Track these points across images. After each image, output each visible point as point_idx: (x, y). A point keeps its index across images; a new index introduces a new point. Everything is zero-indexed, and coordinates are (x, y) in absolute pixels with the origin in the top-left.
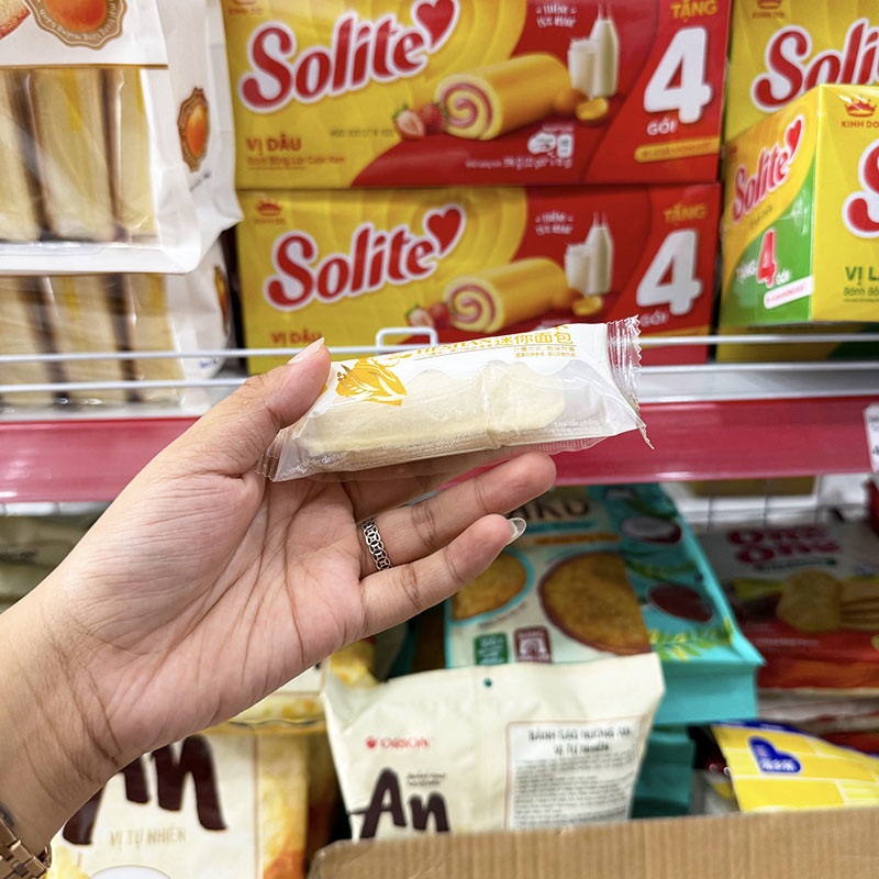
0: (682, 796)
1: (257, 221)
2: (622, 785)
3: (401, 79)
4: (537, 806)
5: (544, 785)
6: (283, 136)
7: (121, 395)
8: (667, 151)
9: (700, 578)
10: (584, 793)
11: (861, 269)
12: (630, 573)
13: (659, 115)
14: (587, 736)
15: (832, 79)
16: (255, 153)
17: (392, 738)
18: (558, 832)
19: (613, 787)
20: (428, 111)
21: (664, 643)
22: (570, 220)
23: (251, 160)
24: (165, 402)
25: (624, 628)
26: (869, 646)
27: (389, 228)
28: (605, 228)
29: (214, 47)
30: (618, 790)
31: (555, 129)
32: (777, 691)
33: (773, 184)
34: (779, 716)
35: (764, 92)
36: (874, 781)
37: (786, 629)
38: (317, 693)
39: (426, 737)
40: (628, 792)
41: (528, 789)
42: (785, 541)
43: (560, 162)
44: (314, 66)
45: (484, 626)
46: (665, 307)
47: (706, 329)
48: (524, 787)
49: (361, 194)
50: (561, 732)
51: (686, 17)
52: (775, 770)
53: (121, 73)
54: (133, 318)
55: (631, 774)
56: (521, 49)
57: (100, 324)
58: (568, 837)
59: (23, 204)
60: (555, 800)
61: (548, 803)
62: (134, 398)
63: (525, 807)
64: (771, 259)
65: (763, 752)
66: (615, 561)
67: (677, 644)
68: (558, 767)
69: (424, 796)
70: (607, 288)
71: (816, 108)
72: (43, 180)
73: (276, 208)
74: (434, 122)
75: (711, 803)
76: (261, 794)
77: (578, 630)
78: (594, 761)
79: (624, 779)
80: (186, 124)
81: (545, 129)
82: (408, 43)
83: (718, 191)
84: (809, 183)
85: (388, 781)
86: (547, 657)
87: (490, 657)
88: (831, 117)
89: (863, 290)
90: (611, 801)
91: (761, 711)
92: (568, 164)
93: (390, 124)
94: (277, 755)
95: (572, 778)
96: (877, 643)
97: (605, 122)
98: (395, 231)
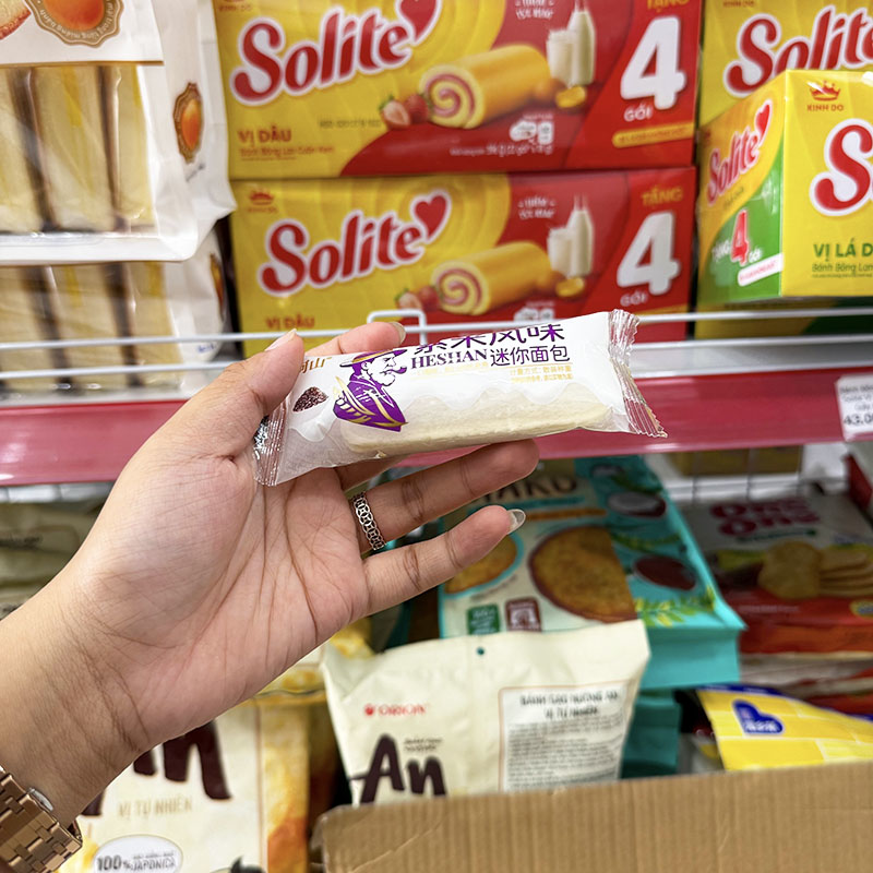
0: (670, 759)
1: (250, 210)
2: (611, 747)
3: (386, 71)
4: (530, 769)
5: (536, 748)
6: (274, 127)
7: (123, 380)
8: (644, 136)
9: (683, 549)
10: (575, 756)
11: (828, 246)
12: (616, 546)
13: (635, 102)
14: (576, 700)
15: (801, 64)
16: (247, 145)
17: (390, 705)
18: (550, 793)
19: (602, 748)
20: (413, 101)
21: (649, 610)
22: (552, 204)
23: (243, 151)
24: (164, 386)
25: (611, 597)
26: (848, 612)
27: (378, 213)
28: (585, 212)
29: (206, 43)
30: (607, 752)
31: (535, 117)
32: (760, 656)
33: (744, 167)
34: (762, 681)
35: (736, 78)
36: (853, 739)
37: (768, 597)
38: (317, 665)
39: (421, 703)
40: (617, 754)
41: (520, 752)
42: (768, 513)
43: (540, 149)
44: (303, 60)
45: (477, 598)
46: (644, 287)
47: (685, 307)
48: (517, 750)
49: (350, 183)
50: (551, 697)
51: (660, 7)
52: (757, 731)
53: (118, 69)
54: (133, 305)
55: (620, 736)
56: (501, 40)
57: (100, 309)
58: (560, 799)
59: (25, 197)
60: (546, 762)
61: (540, 765)
62: (135, 382)
63: (518, 769)
64: (743, 239)
65: (746, 715)
66: (601, 535)
67: (664, 612)
68: (550, 730)
69: (421, 761)
70: (589, 269)
71: (783, 93)
72: (45, 173)
73: (267, 197)
74: (420, 112)
75: (698, 765)
76: (264, 764)
77: (567, 600)
78: (584, 724)
79: (612, 741)
80: (181, 119)
81: (527, 117)
82: (393, 36)
83: (694, 174)
84: (778, 164)
85: (386, 747)
86: (537, 627)
87: (482, 628)
88: (798, 100)
89: (830, 266)
90: (600, 763)
91: (743, 676)
92: (549, 150)
93: (377, 116)
94: (280, 726)
95: (563, 741)
96: (855, 608)
97: (584, 109)
98: (383, 218)
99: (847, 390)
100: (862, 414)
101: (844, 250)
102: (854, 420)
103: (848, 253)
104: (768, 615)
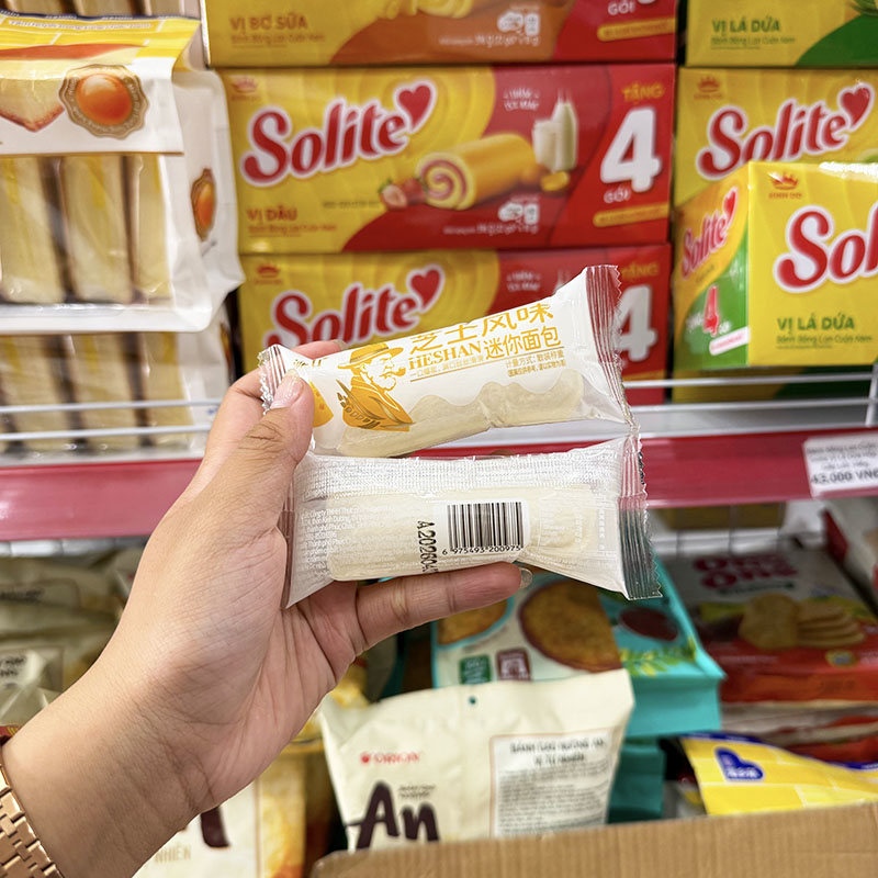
0: (656, 807)
1: (257, 282)
2: (598, 793)
3: (385, 157)
4: (519, 814)
5: (526, 794)
6: (281, 207)
7: (135, 440)
8: (622, 217)
9: (666, 600)
10: (563, 801)
11: (790, 320)
12: (603, 598)
13: (615, 185)
14: (564, 747)
15: (765, 156)
16: (255, 223)
17: (385, 752)
18: (539, 838)
19: (589, 795)
20: (410, 185)
21: (634, 660)
22: (538, 278)
23: (252, 229)
24: (174, 446)
25: (597, 648)
26: (823, 662)
27: (377, 286)
29: (219, 131)
30: (593, 798)
31: (522, 200)
32: (741, 705)
33: (713, 246)
34: (744, 729)
35: (708, 162)
36: (831, 786)
37: (748, 648)
39: (416, 752)
40: (604, 800)
41: (511, 798)
42: (748, 567)
43: (527, 228)
44: (308, 146)
45: (469, 649)
47: (662, 373)
48: (507, 796)
49: (350, 257)
50: (540, 743)
51: (636, 99)
52: (738, 778)
53: (140, 158)
54: (147, 370)
55: (606, 782)
56: (493, 127)
57: (115, 375)
58: (548, 843)
59: (50, 270)
60: (536, 808)
61: (529, 811)
62: (147, 443)
63: (509, 815)
64: (713, 312)
65: (728, 762)
67: (647, 661)
68: (539, 777)
69: (415, 807)
71: (747, 181)
72: (69, 250)
73: (274, 270)
74: (416, 187)
75: (682, 810)
76: (262, 812)
77: (555, 650)
78: (572, 771)
79: (599, 787)
80: (198, 199)
81: (513, 199)
82: (391, 125)
83: (669, 251)
84: (743, 246)
85: (381, 794)
87: (474, 678)
88: (761, 189)
89: (793, 339)
90: (588, 808)
91: (724, 725)
92: (535, 230)
93: (375, 196)
94: (278, 774)
95: (551, 787)
96: (831, 657)
97: (568, 192)
98: (382, 290)
99: (814, 451)
100: (828, 473)
101: (806, 323)
102: (820, 479)
103: (809, 327)
104: (747, 665)
